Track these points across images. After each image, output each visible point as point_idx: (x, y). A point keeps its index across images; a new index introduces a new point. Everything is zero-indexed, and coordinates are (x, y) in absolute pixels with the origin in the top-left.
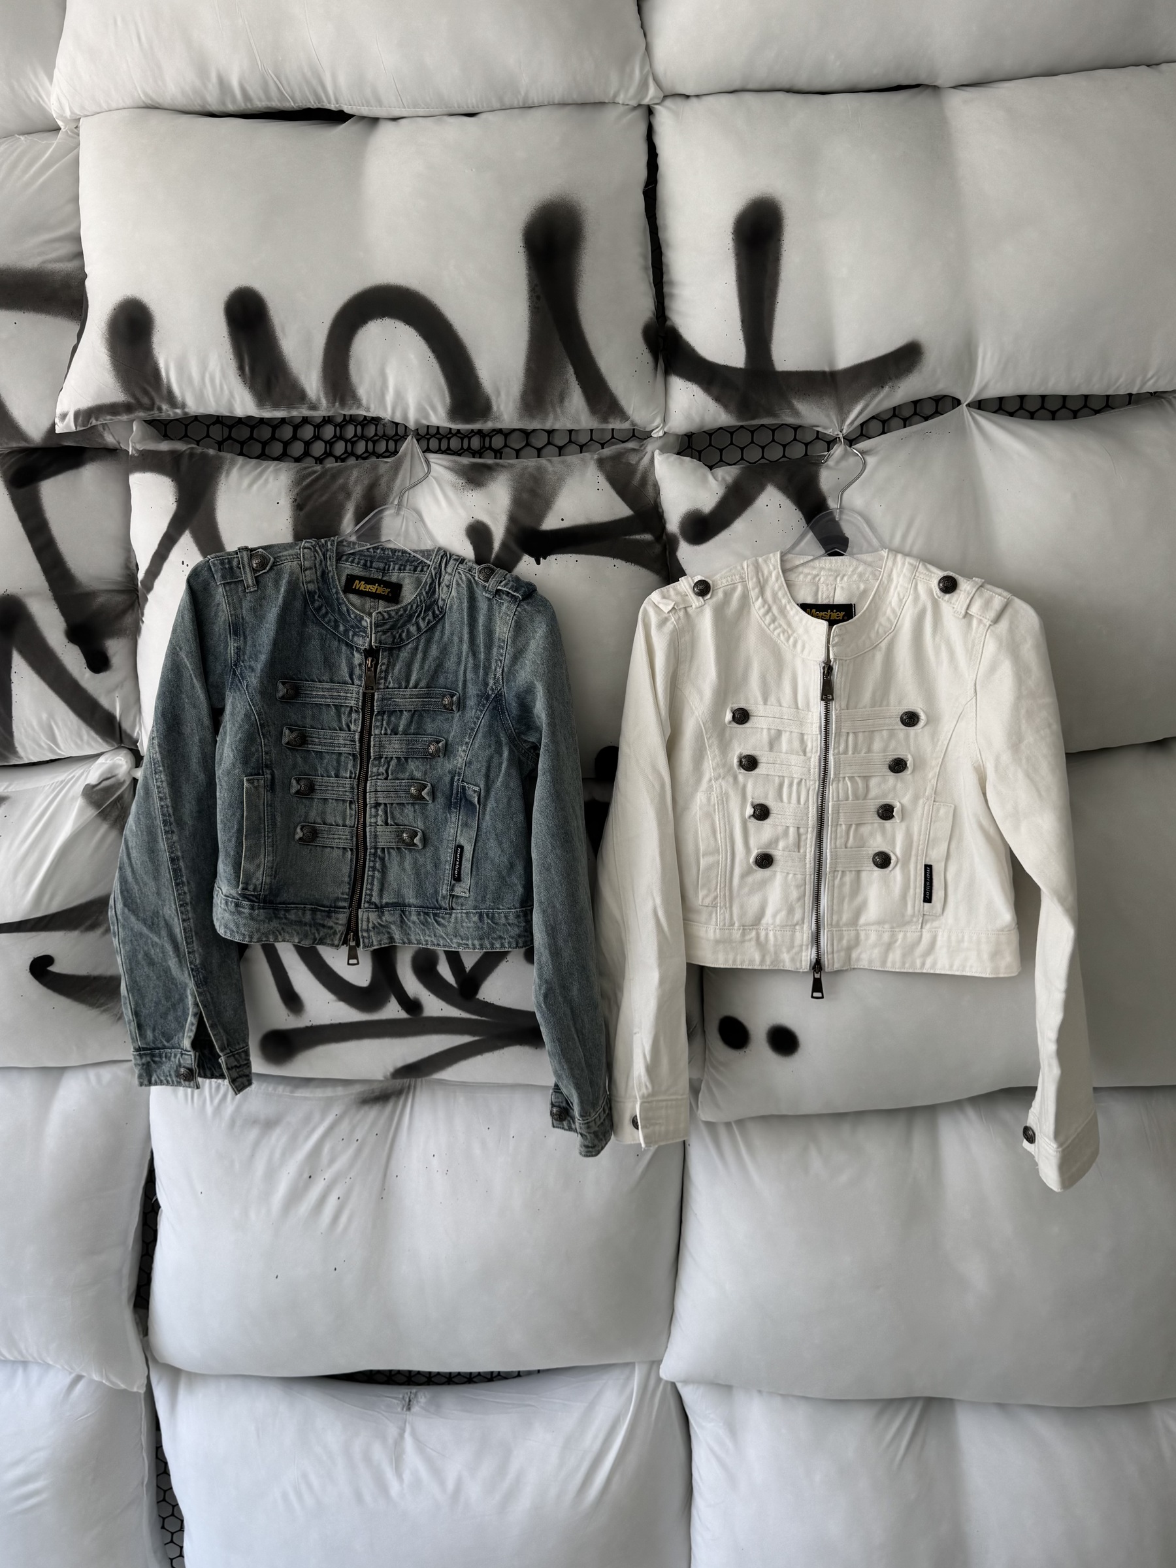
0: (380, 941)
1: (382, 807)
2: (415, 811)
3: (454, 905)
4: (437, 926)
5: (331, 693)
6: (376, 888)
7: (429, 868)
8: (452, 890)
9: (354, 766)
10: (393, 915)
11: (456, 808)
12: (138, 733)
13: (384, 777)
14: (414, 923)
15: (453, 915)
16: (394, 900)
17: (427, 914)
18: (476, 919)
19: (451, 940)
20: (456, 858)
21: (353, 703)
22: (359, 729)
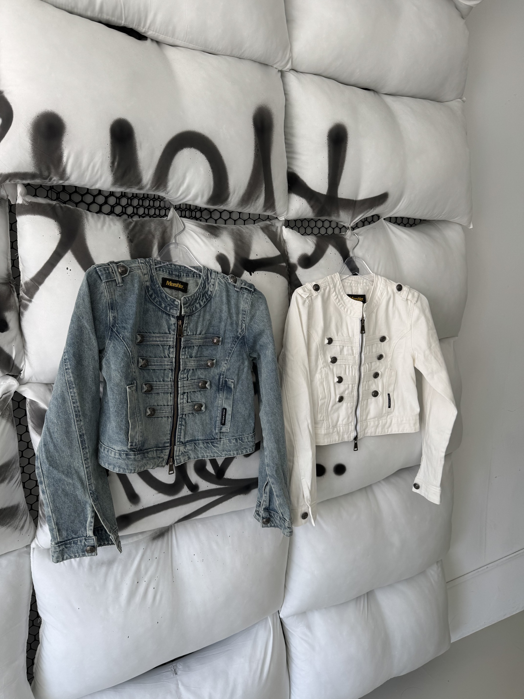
0: (185, 460)
1: (186, 394)
2: (201, 394)
3: (222, 437)
4: (213, 448)
5: (159, 339)
6: (182, 434)
7: (207, 421)
8: (221, 429)
9: (172, 375)
10: (191, 446)
11: (221, 391)
12: (23, 366)
13: (186, 379)
14: (201, 448)
15: (222, 441)
16: (191, 439)
17: (208, 443)
18: (234, 441)
19: (221, 453)
20: (223, 414)
21: (171, 343)
22: (174, 356)
